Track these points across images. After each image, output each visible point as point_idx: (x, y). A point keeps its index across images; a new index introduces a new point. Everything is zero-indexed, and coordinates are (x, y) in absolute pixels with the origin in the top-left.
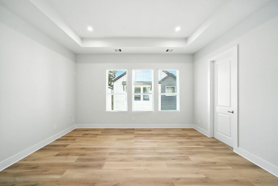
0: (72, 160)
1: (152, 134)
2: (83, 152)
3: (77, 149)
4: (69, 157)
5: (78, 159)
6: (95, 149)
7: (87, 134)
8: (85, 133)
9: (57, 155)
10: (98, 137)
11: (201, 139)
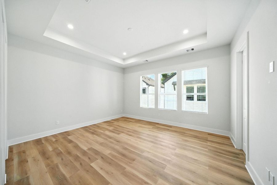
0: (111, 128)
1: (169, 129)
2: (117, 127)
3: (116, 125)
4: (111, 127)
5: (113, 129)
6: (123, 127)
7: (126, 120)
8: (126, 119)
9: (108, 125)
10: (131, 123)
11: (219, 146)
